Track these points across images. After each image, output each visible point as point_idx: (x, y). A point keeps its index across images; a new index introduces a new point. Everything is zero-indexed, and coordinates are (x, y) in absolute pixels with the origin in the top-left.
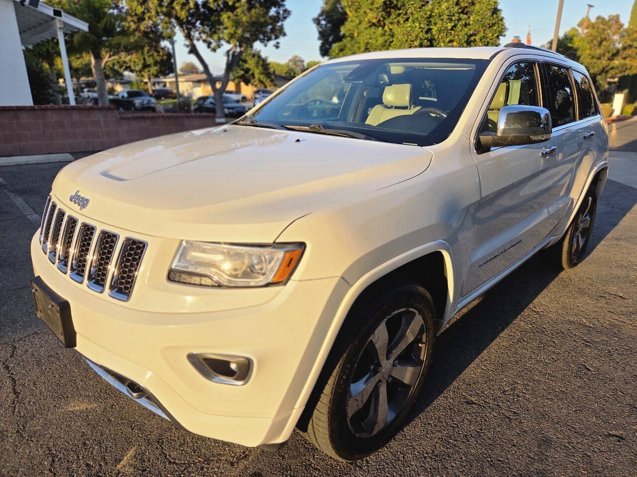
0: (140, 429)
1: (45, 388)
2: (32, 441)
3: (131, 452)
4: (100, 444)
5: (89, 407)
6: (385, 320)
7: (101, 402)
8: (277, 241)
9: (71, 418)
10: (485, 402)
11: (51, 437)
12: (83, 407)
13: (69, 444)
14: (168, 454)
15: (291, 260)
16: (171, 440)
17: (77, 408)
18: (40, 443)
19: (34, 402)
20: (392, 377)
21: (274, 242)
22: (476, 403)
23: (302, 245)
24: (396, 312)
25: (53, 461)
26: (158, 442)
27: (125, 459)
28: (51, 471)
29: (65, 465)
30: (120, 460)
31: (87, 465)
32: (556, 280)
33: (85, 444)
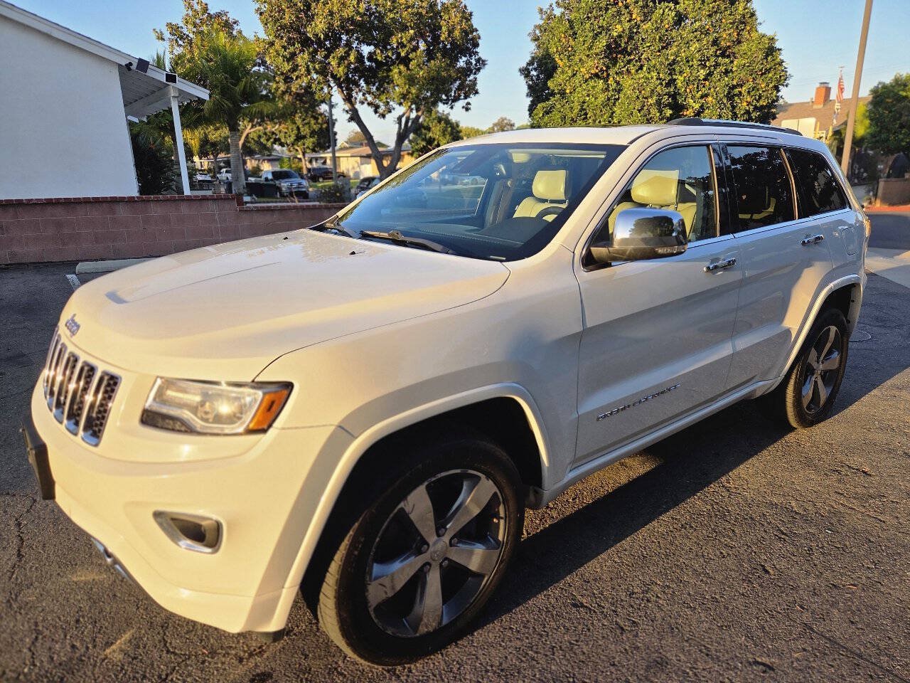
0: (147, 608)
1: (54, 551)
2: (21, 614)
3: (127, 636)
4: (96, 622)
5: (96, 578)
6: (426, 483)
7: (112, 574)
8: (256, 380)
9: (72, 589)
10: (599, 606)
11: (43, 610)
12: (90, 577)
13: (60, 620)
14: (169, 641)
15: (273, 403)
16: (178, 625)
17: (83, 578)
18: (29, 616)
19: (36, 568)
20: (450, 560)
21: (253, 381)
22: (586, 607)
23: (289, 386)
24: (443, 474)
25: (37, 638)
26: (162, 627)
27: (117, 643)
28: (30, 650)
29: (48, 644)
30: (112, 643)
31: (73, 647)
32: (777, 445)
33: (78, 621)
